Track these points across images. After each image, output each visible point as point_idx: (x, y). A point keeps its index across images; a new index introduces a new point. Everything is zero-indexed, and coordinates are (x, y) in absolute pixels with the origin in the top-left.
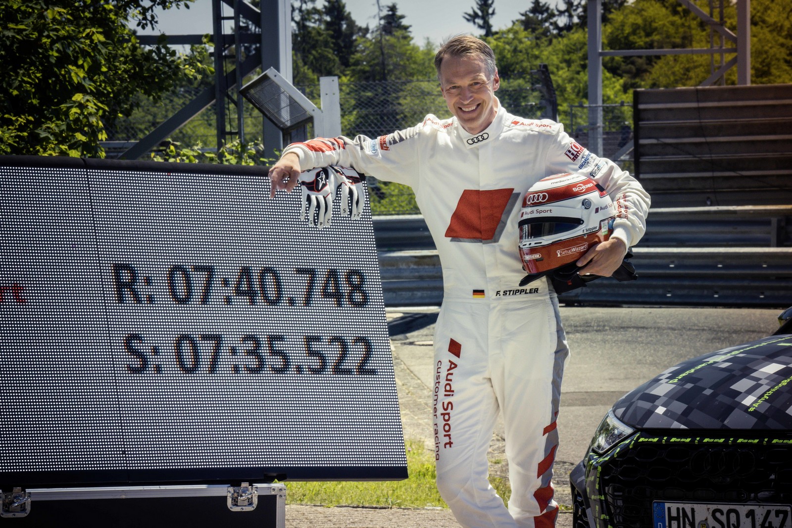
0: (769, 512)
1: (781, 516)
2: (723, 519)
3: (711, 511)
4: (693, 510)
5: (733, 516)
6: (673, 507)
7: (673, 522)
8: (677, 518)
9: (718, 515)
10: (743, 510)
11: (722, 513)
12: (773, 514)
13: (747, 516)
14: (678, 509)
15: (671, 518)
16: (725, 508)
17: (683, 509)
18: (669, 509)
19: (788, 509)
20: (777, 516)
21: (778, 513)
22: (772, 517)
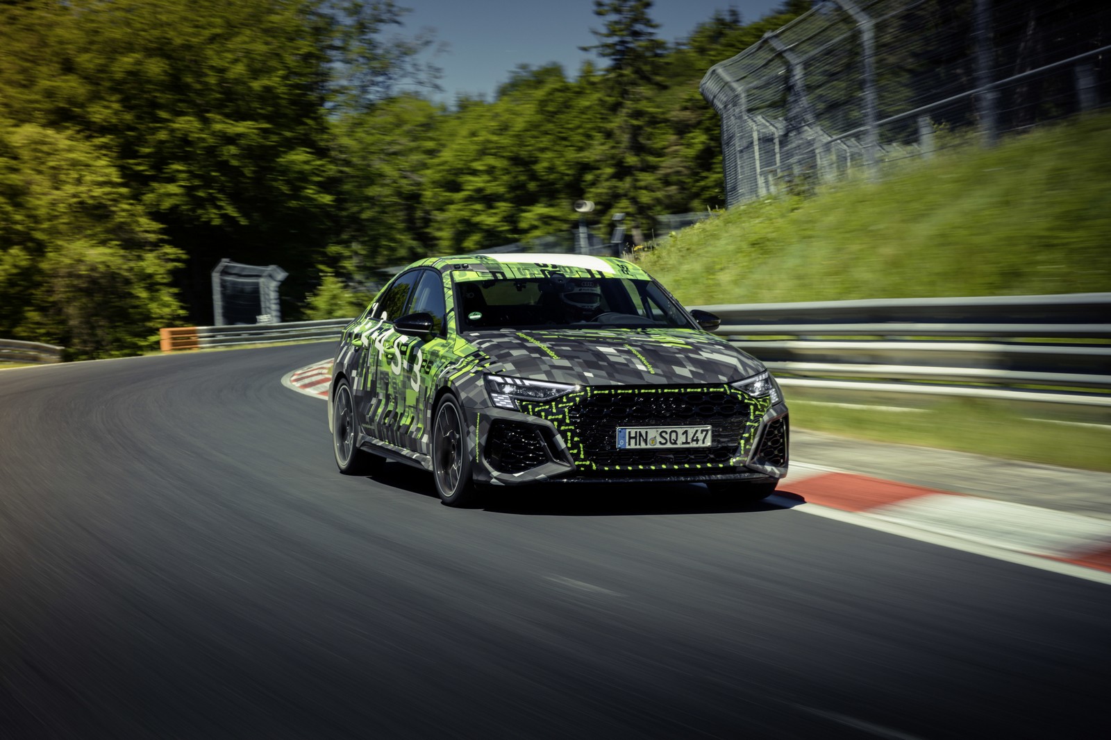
0: (697, 431)
1: (704, 433)
2: (667, 437)
3: (659, 432)
4: (647, 432)
5: (674, 436)
6: (633, 431)
7: (631, 440)
8: (635, 438)
9: (664, 434)
10: (680, 430)
11: (666, 432)
12: (699, 432)
13: (683, 434)
14: (636, 432)
15: (630, 438)
16: (669, 431)
17: (640, 432)
18: (630, 432)
19: (709, 427)
20: (702, 433)
21: (702, 431)
22: (699, 434)
